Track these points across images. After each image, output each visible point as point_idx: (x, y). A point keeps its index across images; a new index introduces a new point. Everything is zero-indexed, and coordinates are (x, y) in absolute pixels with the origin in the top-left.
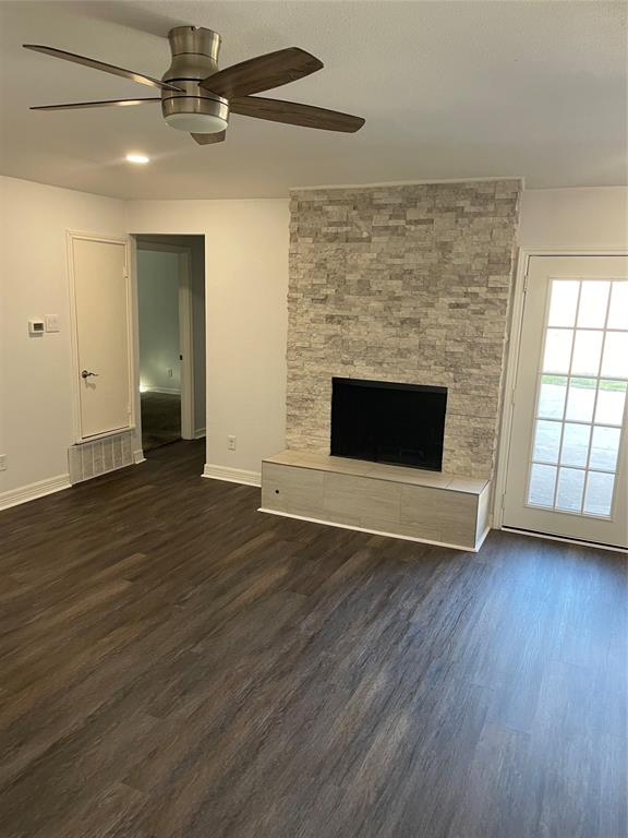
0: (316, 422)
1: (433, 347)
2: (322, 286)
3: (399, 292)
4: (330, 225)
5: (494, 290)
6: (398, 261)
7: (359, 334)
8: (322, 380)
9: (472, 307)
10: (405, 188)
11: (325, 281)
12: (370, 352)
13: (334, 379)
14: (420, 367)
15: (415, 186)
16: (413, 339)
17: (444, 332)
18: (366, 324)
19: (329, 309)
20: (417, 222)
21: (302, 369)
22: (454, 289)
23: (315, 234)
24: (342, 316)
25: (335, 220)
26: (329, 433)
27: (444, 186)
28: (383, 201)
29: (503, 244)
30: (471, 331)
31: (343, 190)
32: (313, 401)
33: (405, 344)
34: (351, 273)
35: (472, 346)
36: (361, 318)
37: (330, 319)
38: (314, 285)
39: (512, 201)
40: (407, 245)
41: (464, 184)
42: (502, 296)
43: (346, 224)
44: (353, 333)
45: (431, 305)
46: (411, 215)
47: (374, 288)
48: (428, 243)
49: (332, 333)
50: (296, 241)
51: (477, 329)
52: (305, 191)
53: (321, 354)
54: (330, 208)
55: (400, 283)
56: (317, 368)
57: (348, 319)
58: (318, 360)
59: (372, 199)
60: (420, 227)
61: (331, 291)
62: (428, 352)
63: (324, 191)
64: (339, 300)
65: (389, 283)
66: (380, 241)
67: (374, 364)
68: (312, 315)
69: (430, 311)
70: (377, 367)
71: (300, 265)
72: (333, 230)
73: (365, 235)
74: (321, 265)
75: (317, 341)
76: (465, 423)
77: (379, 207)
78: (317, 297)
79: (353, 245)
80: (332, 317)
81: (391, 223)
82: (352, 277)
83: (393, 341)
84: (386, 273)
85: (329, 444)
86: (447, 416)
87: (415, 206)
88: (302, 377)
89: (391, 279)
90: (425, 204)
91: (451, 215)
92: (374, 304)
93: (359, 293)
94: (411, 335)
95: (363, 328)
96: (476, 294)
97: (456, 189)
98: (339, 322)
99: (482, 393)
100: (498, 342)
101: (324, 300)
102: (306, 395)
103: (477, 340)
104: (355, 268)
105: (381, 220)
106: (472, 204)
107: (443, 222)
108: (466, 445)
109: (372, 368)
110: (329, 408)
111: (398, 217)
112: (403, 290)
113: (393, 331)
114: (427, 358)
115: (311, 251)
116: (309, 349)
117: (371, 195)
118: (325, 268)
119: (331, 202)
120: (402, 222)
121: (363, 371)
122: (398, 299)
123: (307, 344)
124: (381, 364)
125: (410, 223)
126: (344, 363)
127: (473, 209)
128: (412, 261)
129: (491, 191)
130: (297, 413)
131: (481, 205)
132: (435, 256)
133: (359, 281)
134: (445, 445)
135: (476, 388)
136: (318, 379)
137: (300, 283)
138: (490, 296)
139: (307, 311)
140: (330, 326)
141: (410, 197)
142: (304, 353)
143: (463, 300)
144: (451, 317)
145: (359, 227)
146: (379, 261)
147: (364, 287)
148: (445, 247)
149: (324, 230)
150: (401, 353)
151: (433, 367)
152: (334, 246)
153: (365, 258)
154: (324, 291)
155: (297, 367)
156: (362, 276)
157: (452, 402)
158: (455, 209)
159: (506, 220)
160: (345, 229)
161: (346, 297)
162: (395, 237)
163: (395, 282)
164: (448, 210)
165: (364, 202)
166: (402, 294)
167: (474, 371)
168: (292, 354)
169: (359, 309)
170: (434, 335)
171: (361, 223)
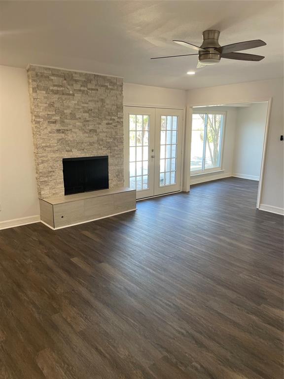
0: (56, 182)
1: (102, 140)
2: (53, 115)
3: (88, 119)
4: (54, 86)
5: (119, 118)
6: (86, 105)
7: (73, 137)
8: (58, 161)
9: (113, 124)
10: (86, 74)
11: (54, 113)
12: (78, 145)
13: (63, 159)
14: (99, 149)
15: (90, 74)
16: (95, 138)
17: (105, 134)
18: (76, 133)
19: (58, 126)
20: (92, 89)
21: (47, 157)
22: (107, 117)
23: (46, 89)
24: (64, 130)
25: (56, 84)
26: (63, 185)
27: (100, 76)
28: (77, 78)
29: (120, 101)
30: (114, 133)
31: (60, 70)
32: (53, 171)
33: (92, 140)
34: (66, 109)
35: (115, 139)
36: (73, 130)
37: (58, 131)
38: (48, 115)
39: (121, 86)
40: (89, 99)
41: (106, 77)
42: (121, 120)
43: (62, 86)
44: (70, 137)
45: (100, 124)
46: (89, 86)
47: (78, 117)
48: (96, 99)
49: (60, 138)
50: (36, 92)
51: (116, 132)
52: (39, 67)
53: (56, 148)
54: (52, 78)
55: (88, 114)
56: (55, 155)
57: (67, 131)
58: (54, 152)
59: (72, 77)
60: (93, 91)
61: (58, 118)
62: (101, 143)
63: (49, 69)
64: (62, 122)
65: (84, 114)
66: (78, 96)
67: (80, 150)
68: (49, 129)
69: (100, 126)
70: (82, 151)
71: (39, 104)
72: (55, 88)
73: (71, 92)
74: (51, 105)
75: (53, 142)
76: (115, 168)
77: (76, 81)
78: (51, 120)
79: (66, 96)
80: (60, 130)
81: (82, 88)
82: (68, 111)
83: (88, 139)
84: (81, 110)
85: (64, 191)
86: (109, 166)
87: (90, 83)
88: (47, 161)
89: (84, 113)
90: (94, 82)
91: (104, 88)
92: (78, 124)
93: (71, 119)
94: (94, 136)
95: (74, 135)
96: (114, 119)
97: (104, 78)
98: (63, 133)
99: (119, 156)
100: (122, 137)
101: (55, 122)
102: (50, 169)
103: (116, 136)
104: (68, 107)
105: (77, 86)
106: (110, 85)
107: (101, 90)
108: (115, 176)
109: (80, 152)
110: (62, 173)
111: (84, 86)
112: (89, 117)
113: (87, 135)
114: (100, 145)
115: (45, 98)
116: (50, 146)
117: (72, 75)
118: (54, 106)
119: (53, 75)
120: (86, 89)
121: (76, 154)
122: (88, 121)
123: (48, 144)
124: (83, 150)
125: (89, 89)
126: (67, 151)
127: (110, 87)
128: (91, 105)
129: (115, 81)
130: (46, 179)
131: (113, 86)
132: (99, 104)
133: (71, 113)
134: (110, 178)
135: (117, 154)
136: (55, 160)
137: (41, 113)
138: (118, 120)
139: (46, 128)
140: (59, 135)
141: (88, 79)
142: (47, 149)
143: (111, 122)
144: (107, 128)
145: (68, 88)
146: (78, 105)
147: (73, 116)
148: (102, 100)
149: (51, 88)
150: (91, 144)
151: (103, 148)
152: (57, 96)
153: (72, 103)
154: (54, 118)
155: (44, 156)
156: (72, 111)
157: (110, 161)
158: (105, 86)
159: (120, 92)
160: (61, 89)
161: (65, 120)
162: (84, 95)
163: (86, 114)
164: (102, 86)
165: (69, 77)
166: (89, 119)
167: (116, 148)
168: (40, 150)
169: (71, 126)
170: (102, 135)
171: (69, 87)
